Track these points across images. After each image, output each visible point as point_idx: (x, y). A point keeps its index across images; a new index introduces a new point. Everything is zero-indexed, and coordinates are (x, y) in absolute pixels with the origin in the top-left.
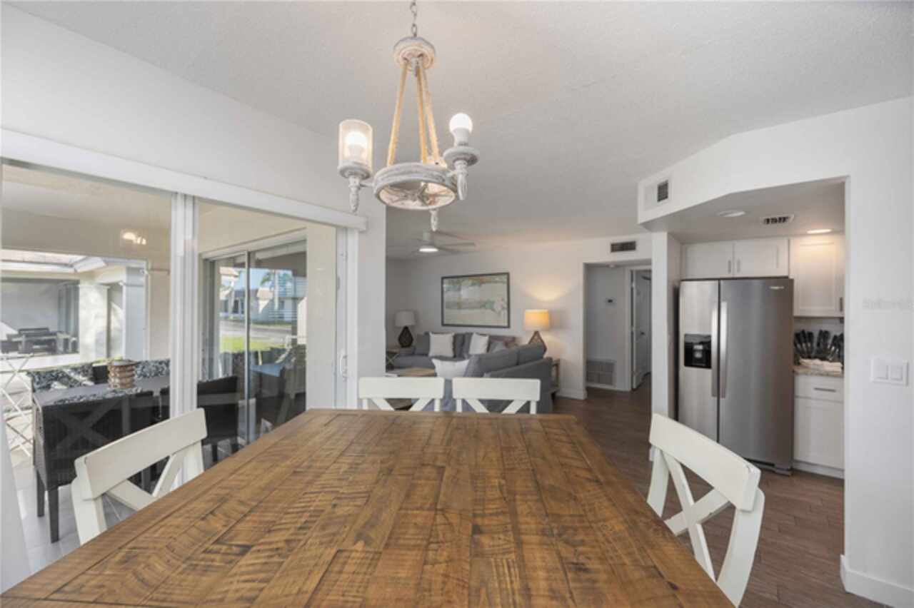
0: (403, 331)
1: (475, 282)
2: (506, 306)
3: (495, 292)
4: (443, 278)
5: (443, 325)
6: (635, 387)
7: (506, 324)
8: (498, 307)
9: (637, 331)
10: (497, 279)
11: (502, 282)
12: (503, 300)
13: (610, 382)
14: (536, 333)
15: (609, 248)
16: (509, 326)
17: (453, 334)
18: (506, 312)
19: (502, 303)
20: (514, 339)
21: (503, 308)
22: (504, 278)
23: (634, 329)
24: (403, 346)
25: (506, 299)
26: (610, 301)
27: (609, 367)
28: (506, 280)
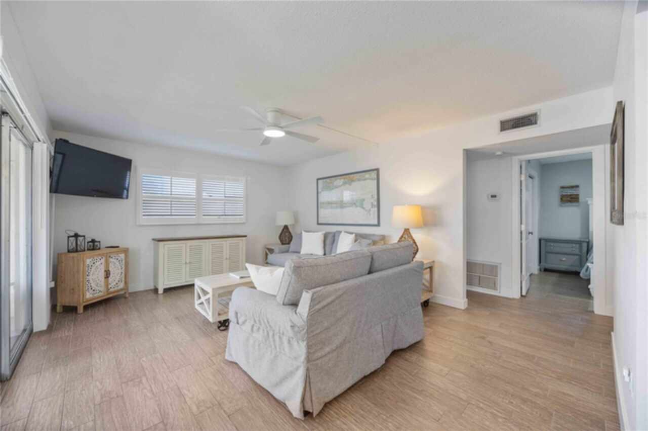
0: (283, 230)
1: (346, 180)
2: (375, 203)
3: (365, 188)
4: (318, 179)
5: (318, 224)
6: (524, 294)
7: (376, 223)
8: (367, 205)
9: (526, 229)
10: (367, 175)
11: (372, 179)
12: (372, 197)
13: (495, 287)
14: (407, 231)
15: (498, 126)
16: (378, 225)
17: (324, 232)
18: (376, 209)
19: (372, 200)
20: (383, 238)
21: (373, 205)
22: (374, 175)
23: (523, 227)
24: (283, 244)
25: (376, 197)
26: (494, 196)
27: (493, 270)
28: (375, 176)
